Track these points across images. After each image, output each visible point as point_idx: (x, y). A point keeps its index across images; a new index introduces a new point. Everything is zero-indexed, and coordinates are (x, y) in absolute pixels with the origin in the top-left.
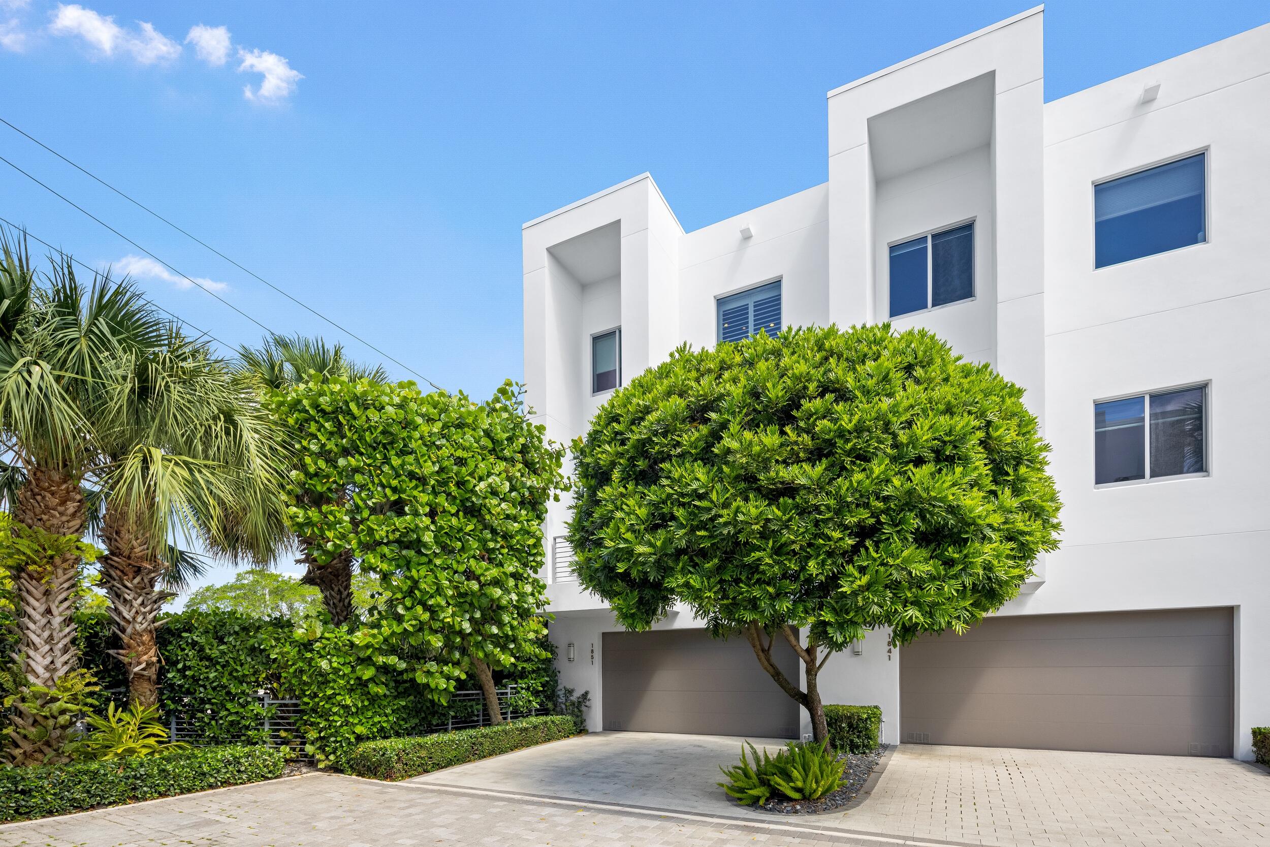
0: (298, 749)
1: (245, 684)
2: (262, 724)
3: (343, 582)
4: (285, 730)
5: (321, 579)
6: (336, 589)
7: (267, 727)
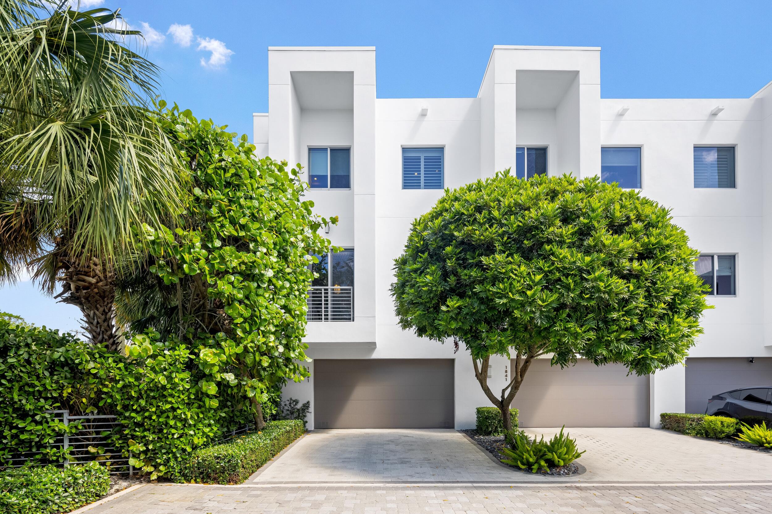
0: (108, 464)
1: (42, 400)
2: (62, 441)
3: (108, 303)
4: (95, 446)
5: (87, 298)
6: (101, 309)
7: (66, 443)
